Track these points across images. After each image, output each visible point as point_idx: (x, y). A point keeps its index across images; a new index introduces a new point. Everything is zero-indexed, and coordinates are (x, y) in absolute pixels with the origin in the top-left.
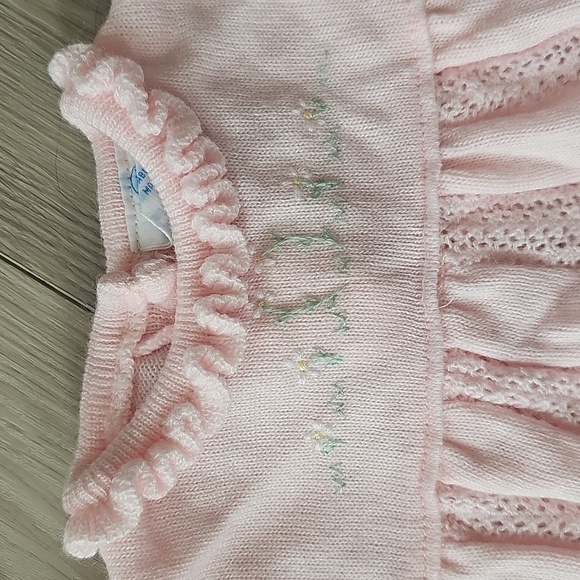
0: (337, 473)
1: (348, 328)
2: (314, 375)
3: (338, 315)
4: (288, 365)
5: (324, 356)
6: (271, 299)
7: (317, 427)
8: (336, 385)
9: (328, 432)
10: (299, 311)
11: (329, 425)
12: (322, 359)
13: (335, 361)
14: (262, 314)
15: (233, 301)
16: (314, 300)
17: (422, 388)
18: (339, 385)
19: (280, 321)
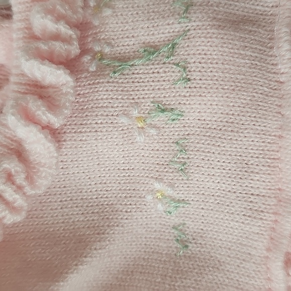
0: (180, 234)
1: (189, 80)
2: (153, 132)
3: (177, 65)
4: (124, 120)
5: (163, 111)
6: (107, 50)
7: (157, 186)
8: (177, 143)
9: (169, 192)
10: (137, 62)
11: (171, 186)
12: (161, 114)
13: (175, 117)
14: (98, 66)
15: (59, 47)
16: (151, 50)
17: (275, 147)
18: (181, 142)
19: (115, 73)
